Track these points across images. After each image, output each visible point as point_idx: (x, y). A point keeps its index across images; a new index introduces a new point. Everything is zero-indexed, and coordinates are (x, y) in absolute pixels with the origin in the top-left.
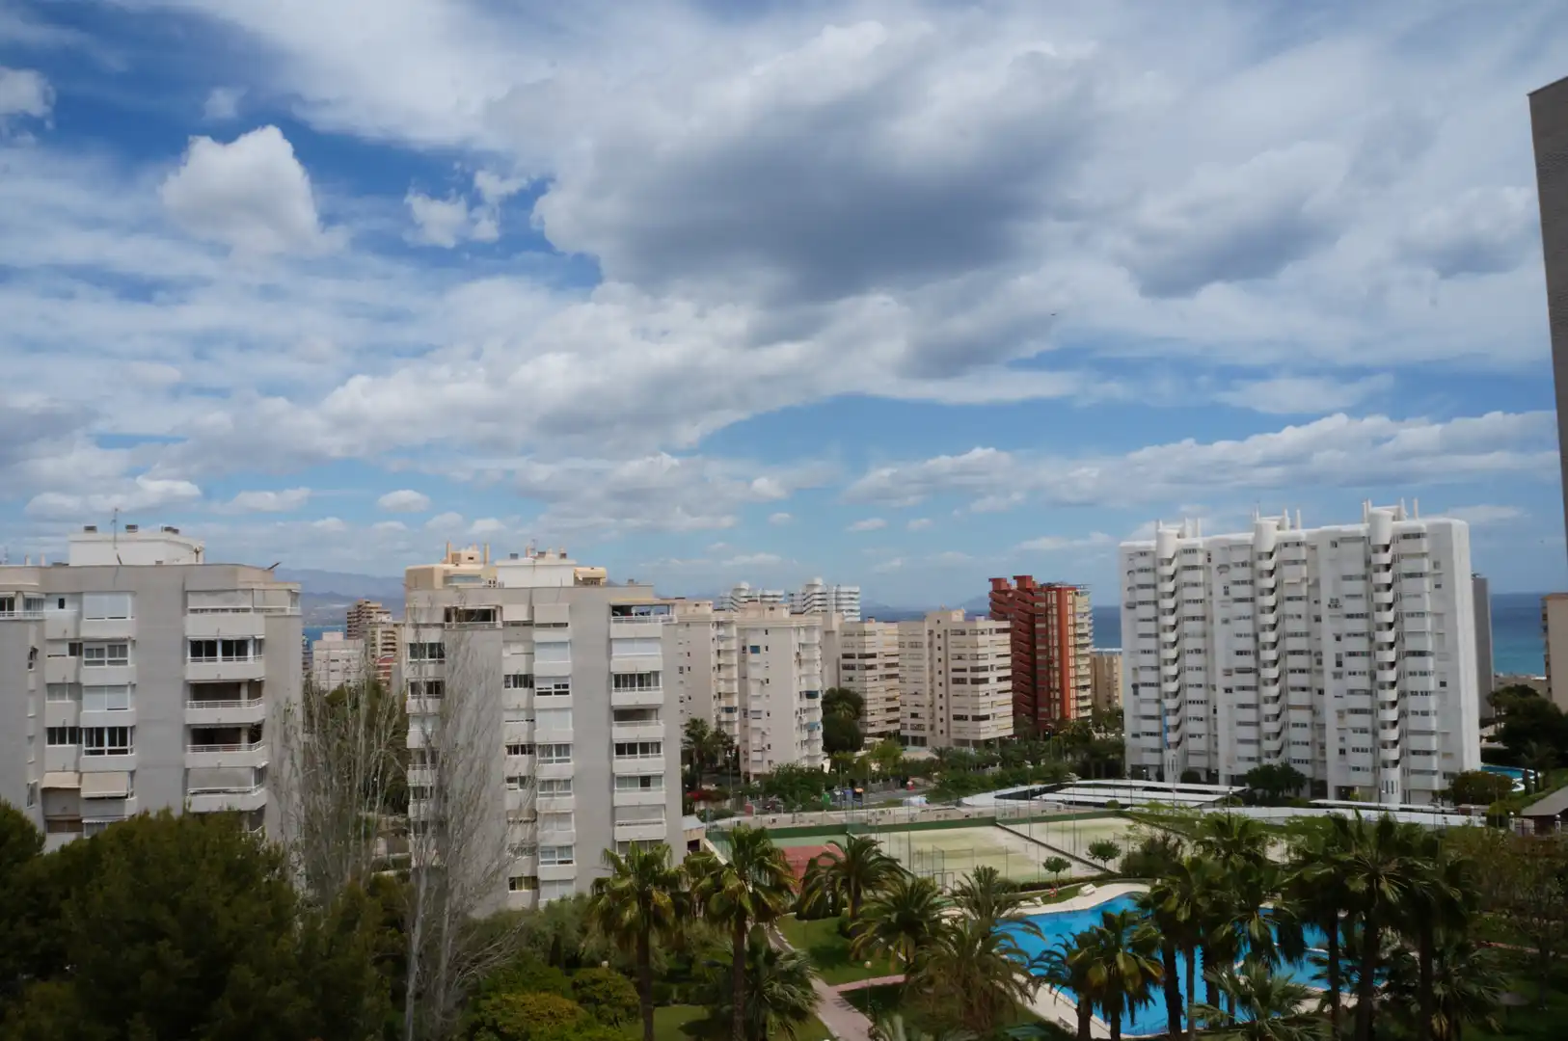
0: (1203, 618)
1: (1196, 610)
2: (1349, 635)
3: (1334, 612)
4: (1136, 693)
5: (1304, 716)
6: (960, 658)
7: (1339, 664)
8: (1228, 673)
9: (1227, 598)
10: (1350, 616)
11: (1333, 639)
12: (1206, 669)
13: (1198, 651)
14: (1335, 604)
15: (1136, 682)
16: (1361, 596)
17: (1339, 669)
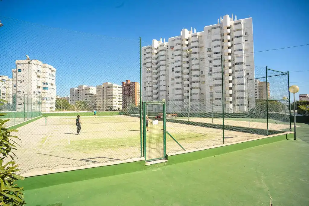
0: (165, 65)
1: (163, 63)
2: (215, 60)
3: (209, 53)
4: (145, 90)
5: (197, 91)
6: (109, 93)
7: (211, 71)
8: (173, 79)
9: (173, 56)
10: (215, 53)
11: (209, 62)
12: (166, 80)
13: (164, 75)
14: (209, 50)
15: (145, 86)
16: (219, 46)
17: (210, 72)
